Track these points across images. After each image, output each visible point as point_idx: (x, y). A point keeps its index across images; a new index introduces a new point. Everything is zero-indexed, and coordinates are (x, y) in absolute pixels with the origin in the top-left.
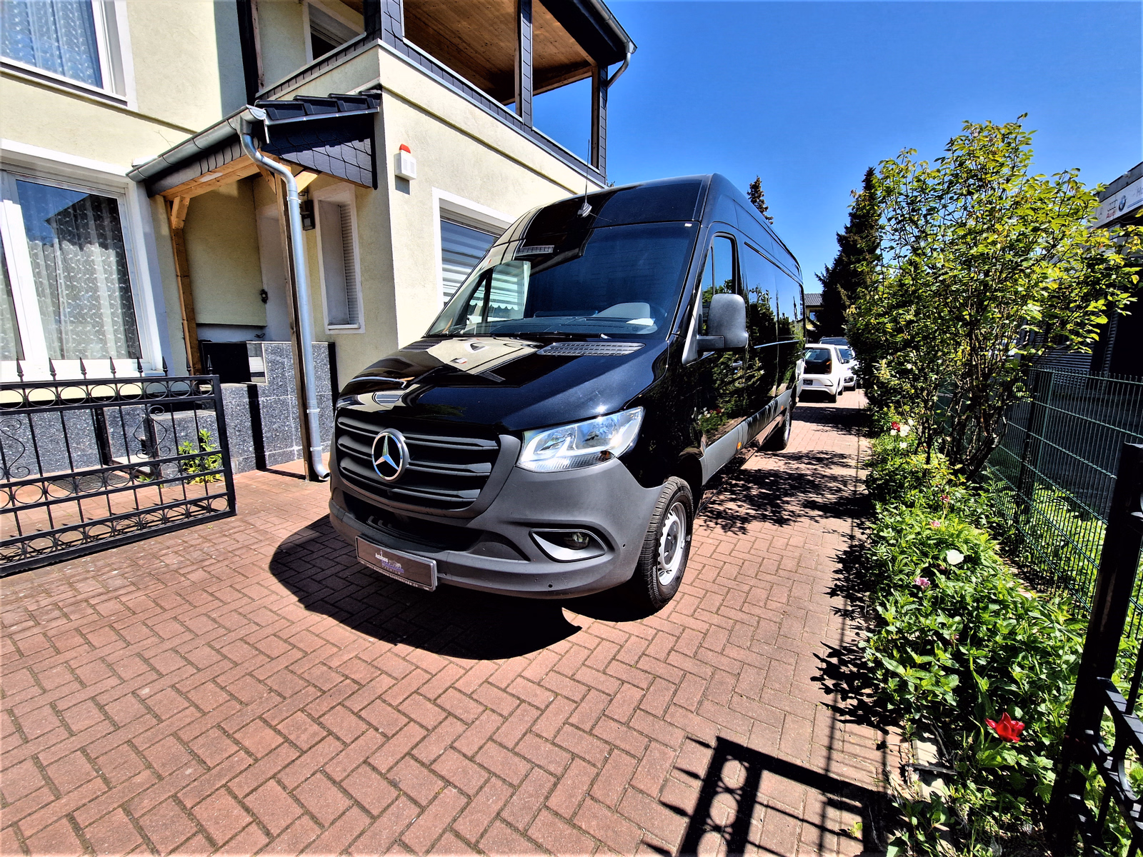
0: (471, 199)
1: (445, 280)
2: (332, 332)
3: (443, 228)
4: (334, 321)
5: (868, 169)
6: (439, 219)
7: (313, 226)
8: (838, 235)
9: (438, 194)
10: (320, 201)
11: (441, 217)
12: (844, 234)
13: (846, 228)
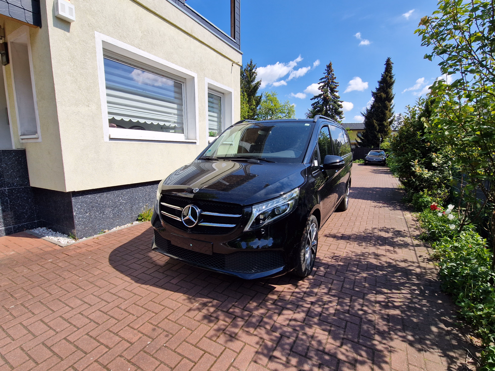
0: (133, 45)
1: (108, 102)
2: (24, 141)
3: (106, 65)
4: (26, 133)
5: (387, 58)
6: (102, 57)
7: (8, 62)
8: (372, 92)
9: (100, 37)
10: (12, 43)
11: (104, 55)
12: (375, 92)
13: (377, 89)
